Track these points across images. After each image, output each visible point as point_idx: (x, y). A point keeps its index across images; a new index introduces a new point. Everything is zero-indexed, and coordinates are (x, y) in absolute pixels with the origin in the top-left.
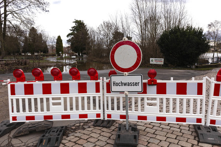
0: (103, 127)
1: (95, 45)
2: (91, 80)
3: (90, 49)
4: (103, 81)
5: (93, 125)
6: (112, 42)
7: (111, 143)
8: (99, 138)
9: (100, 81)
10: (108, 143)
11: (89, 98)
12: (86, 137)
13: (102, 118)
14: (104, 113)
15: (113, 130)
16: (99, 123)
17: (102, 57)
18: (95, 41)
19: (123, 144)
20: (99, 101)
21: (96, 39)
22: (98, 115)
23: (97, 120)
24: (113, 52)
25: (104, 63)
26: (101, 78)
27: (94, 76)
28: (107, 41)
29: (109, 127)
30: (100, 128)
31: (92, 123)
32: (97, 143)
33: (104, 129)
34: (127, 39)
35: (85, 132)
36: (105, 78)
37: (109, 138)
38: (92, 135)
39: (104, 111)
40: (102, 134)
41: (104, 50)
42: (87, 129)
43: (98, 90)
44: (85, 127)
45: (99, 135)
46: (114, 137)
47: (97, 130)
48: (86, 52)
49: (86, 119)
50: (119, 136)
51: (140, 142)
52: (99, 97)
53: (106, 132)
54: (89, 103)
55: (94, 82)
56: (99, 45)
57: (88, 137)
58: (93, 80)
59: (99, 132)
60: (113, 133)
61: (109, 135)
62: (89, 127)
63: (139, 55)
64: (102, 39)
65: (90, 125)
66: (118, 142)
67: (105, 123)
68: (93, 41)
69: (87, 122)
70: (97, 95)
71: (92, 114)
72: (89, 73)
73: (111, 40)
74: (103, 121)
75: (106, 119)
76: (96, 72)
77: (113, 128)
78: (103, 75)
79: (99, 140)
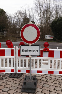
0: (15, 78)
1: (11, 25)
2: (8, 48)
3: (8, 28)
4: (16, 49)
5: (9, 77)
6: (22, 24)
7: (20, 88)
8: (12, 85)
9: (14, 49)
10: (18, 88)
11: (6, 59)
12: (4, 84)
13: (14, 72)
14: (16, 69)
15: (22, 80)
16: (12, 75)
17: (16, 33)
18: (11, 23)
19: (27, 88)
20: (13, 61)
21: (12, 22)
22: (12, 71)
24: (23, 31)
25: (17, 37)
26: (15, 47)
27: (10, 45)
28: (20, 23)
29: (19, 78)
30: (13, 78)
31: (8, 75)
32: (11, 88)
33: (16, 79)
34: (31, 23)
35: (3, 81)
36: (17, 47)
37: (19, 84)
38: (8, 83)
39: (16, 68)
40: (14, 82)
41: (17, 29)
42: (5, 79)
43: (12, 55)
44: (4, 78)
45: (12, 83)
46: (22, 84)
47: (12, 80)
48: (5, 29)
49: (4, 73)
50: (25, 83)
51: (38, 87)
52: (13, 59)
53: (17, 81)
54: (6, 62)
55: (10, 49)
56: (14, 25)
57: (5, 84)
58: (9, 48)
59: (13, 81)
60: (22, 81)
61: (19, 83)
62: (6, 78)
63: (38, 33)
64: (16, 22)
65: (7, 76)
66: (24, 87)
67: (16, 76)
68: (10, 23)
69: (5, 75)
70: (12, 58)
71: (8, 70)
72: (6, 43)
73: (22, 23)
74: (15, 74)
75: (17, 72)
76: (11, 43)
77: (21, 78)
78: (16, 45)
79: (12, 86)
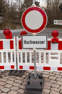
0: (17, 76)
1: (9, 9)
2: (6, 39)
3: (5, 12)
4: (16, 40)
5: (9, 74)
7: (23, 88)
8: (13, 84)
9: (14, 40)
10: (20, 88)
11: (5, 53)
12: (3, 84)
13: (15, 69)
14: (17, 65)
15: (24, 78)
16: (13, 73)
17: (15, 18)
18: (9, 5)
19: (32, 88)
20: (13, 55)
21: (10, 3)
22: (13, 67)
23: (12, 71)
24: (24, 16)
25: (17, 24)
26: (15, 37)
27: (8, 35)
28: (19, 5)
29: (21, 76)
30: (14, 77)
31: (8, 73)
32: (12, 88)
33: (18, 78)
34: (35, 6)
35: (2, 80)
36: (17, 37)
37: (21, 84)
38: (8, 82)
39: (17, 63)
40: (15, 81)
41: (16, 13)
42: (4, 78)
43: (12, 47)
44: (2, 76)
45: (13, 82)
46: (25, 83)
48: (2, 14)
49: (3, 70)
50: (29, 83)
51: (45, 87)
52: (13, 52)
53: (19, 80)
54: (5, 57)
55: (9, 40)
56: (13, 8)
57: (5, 83)
58: (8, 39)
59: (13, 79)
60: (24, 80)
61: (21, 82)
62: (6, 76)
63: (45, 19)
64: (15, 4)
65: (6, 74)
66: (28, 87)
67: (18, 73)
68: (8, 5)
69: (4, 72)
70: (11, 51)
71: (7, 66)
72: (4, 33)
73: (23, 5)
74: (16, 71)
75: (19, 69)
76: (10, 32)
77: (24, 76)
79: (13, 86)
